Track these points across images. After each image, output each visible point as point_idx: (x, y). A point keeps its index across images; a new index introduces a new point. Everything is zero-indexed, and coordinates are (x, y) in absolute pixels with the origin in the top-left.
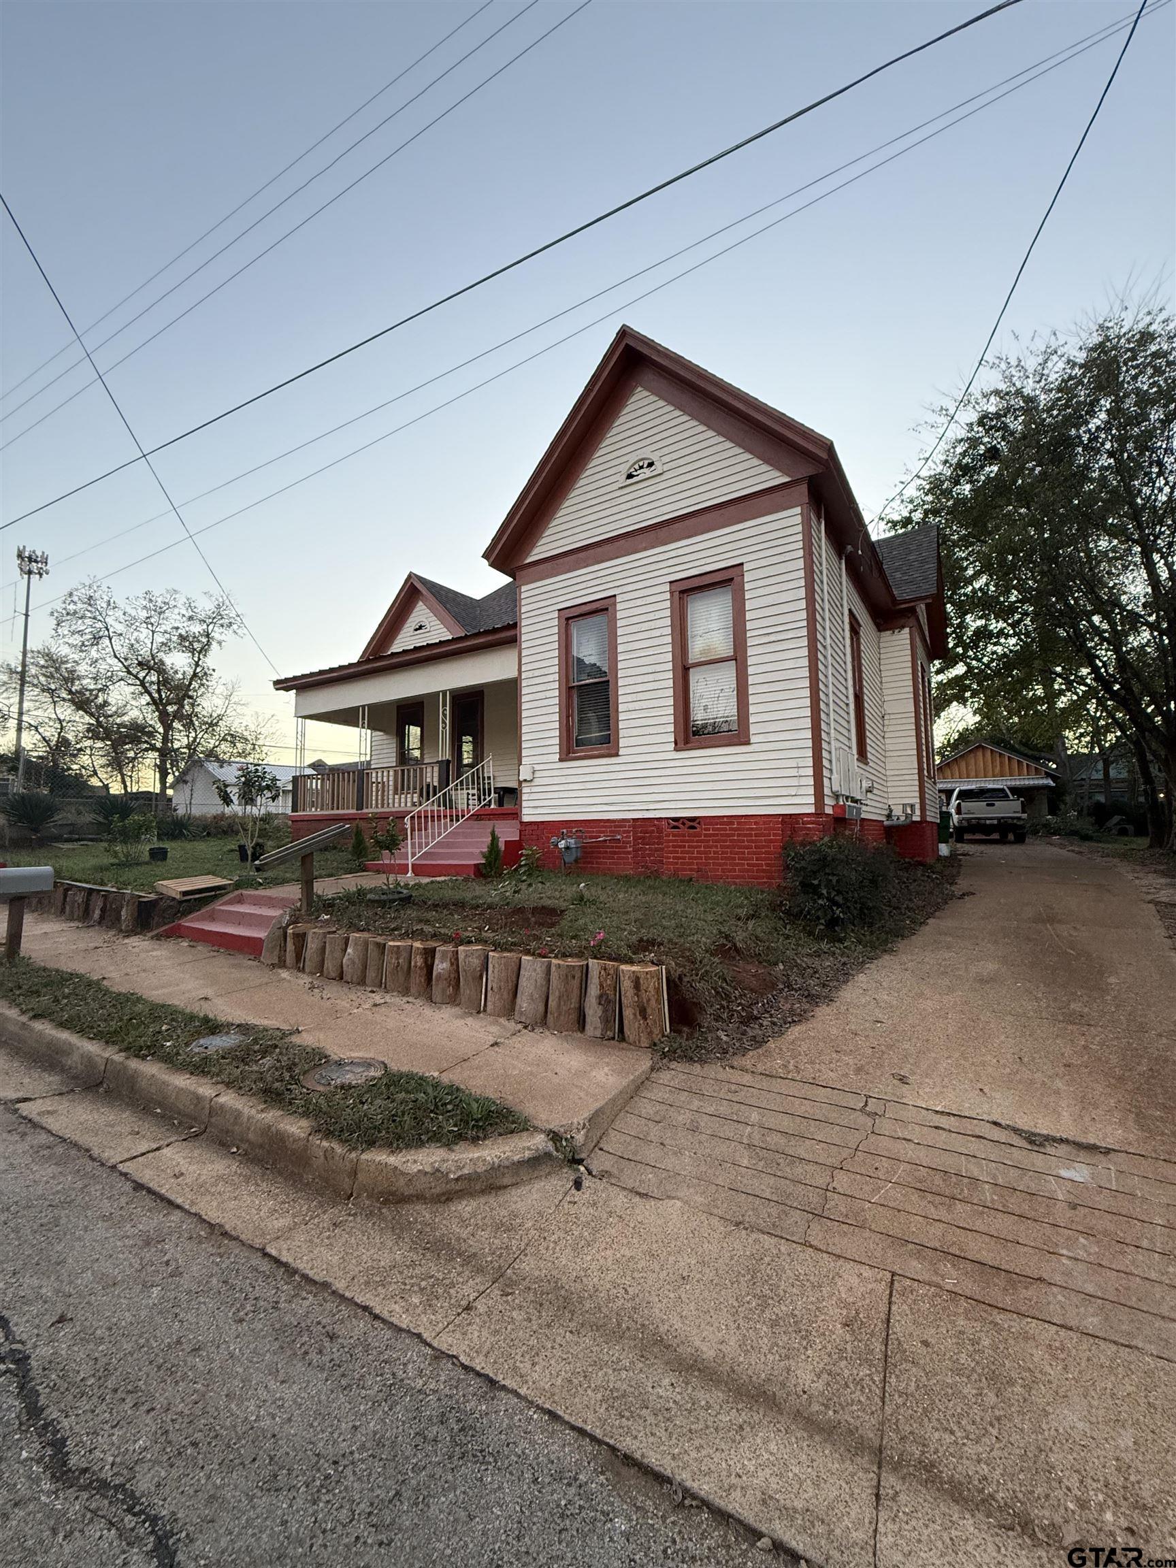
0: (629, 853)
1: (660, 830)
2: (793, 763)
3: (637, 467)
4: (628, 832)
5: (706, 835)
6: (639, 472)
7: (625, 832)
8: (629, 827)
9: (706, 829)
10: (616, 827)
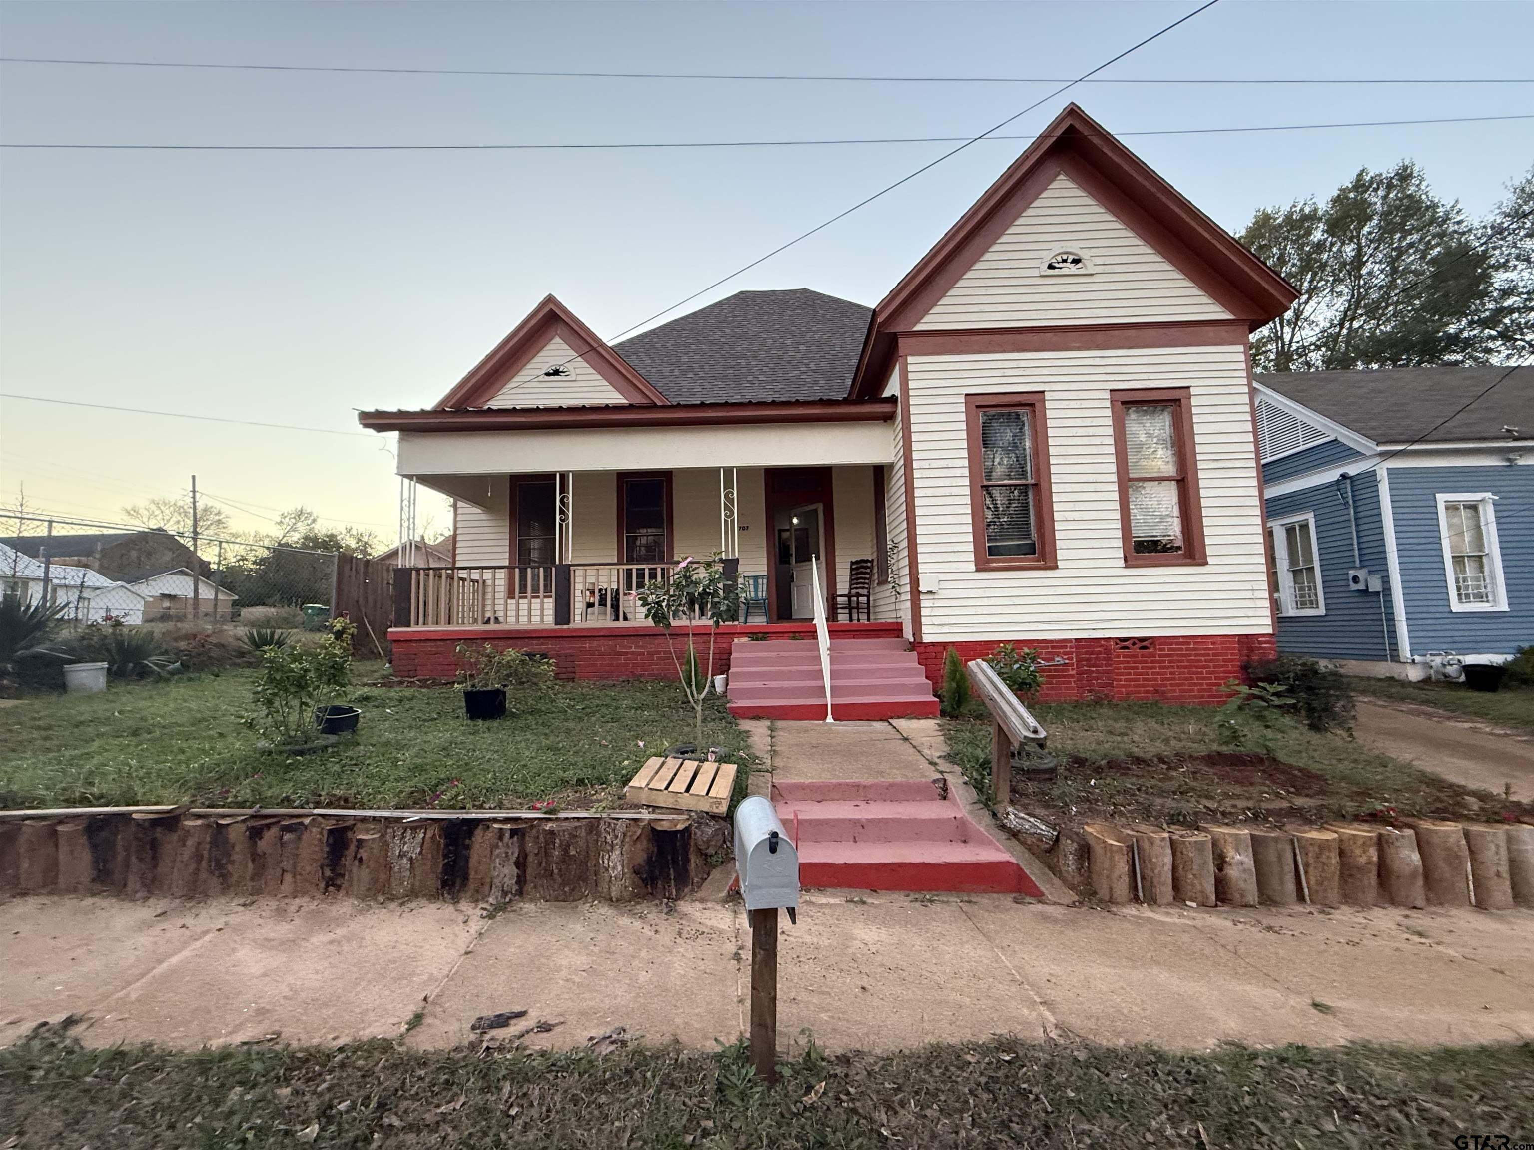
0: (1072, 676)
1: (1107, 651)
2: (1248, 586)
3: (1060, 259)
4: (1071, 653)
5: (1160, 656)
6: (1061, 265)
7: (1065, 653)
8: (1071, 647)
9: (1160, 650)
10: (1052, 648)
